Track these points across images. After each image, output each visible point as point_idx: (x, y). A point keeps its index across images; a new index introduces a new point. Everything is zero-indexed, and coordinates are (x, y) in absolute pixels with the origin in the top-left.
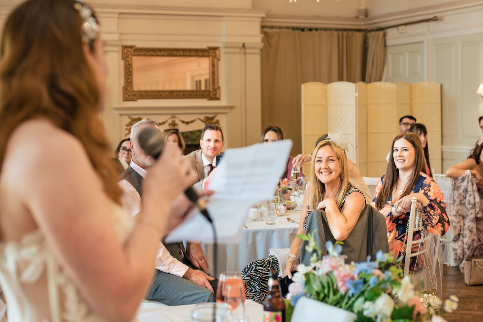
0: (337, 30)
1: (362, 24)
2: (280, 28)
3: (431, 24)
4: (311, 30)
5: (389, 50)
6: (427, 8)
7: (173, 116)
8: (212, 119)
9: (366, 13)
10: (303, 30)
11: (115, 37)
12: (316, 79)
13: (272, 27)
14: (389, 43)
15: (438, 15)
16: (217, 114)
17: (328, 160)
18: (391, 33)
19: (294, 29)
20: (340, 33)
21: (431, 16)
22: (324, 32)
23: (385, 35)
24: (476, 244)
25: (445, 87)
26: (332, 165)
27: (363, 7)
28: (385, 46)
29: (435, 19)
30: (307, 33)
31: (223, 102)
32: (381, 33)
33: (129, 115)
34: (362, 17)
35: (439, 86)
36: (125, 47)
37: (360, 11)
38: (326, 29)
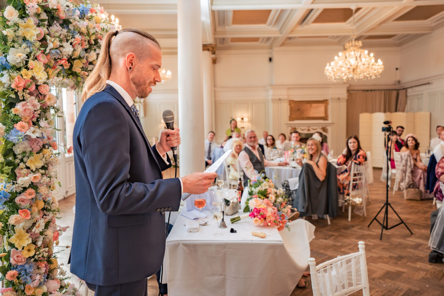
0: (384, 90)
1: (397, 87)
2: (357, 90)
3: (427, 86)
4: (371, 90)
5: (408, 98)
6: (424, 79)
7: (309, 127)
8: (325, 128)
9: (399, 82)
10: (368, 91)
11: (286, 97)
12: (367, 111)
13: (353, 90)
14: (409, 94)
15: (430, 82)
16: (326, 126)
17: (312, 145)
18: (409, 91)
19: (364, 90)
20: (385, 91)
21: (427, 82)
22: (378, 92)
23: (406, 92)
24: (411, 183)
25: (432, 114)
26: (313, 147)
27: (398, 79)
28: (406, 96)
29: (428, 83)
30: (369, 92)
31: (329, 121)
32: (404, 91)
33: (291, 127)
34: (397, 84)
35: (429, 114)
36: (290, 101)
37: (396, 81)
38: (379, 90)
